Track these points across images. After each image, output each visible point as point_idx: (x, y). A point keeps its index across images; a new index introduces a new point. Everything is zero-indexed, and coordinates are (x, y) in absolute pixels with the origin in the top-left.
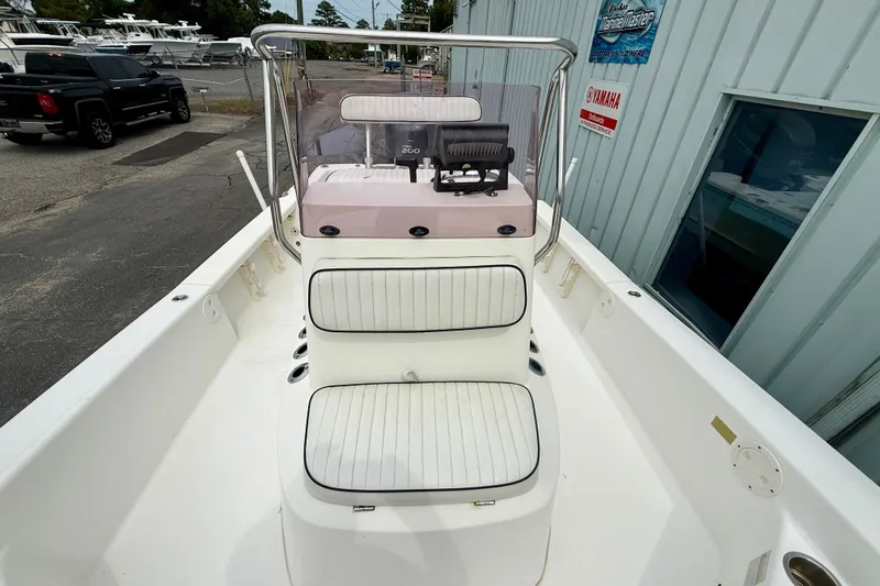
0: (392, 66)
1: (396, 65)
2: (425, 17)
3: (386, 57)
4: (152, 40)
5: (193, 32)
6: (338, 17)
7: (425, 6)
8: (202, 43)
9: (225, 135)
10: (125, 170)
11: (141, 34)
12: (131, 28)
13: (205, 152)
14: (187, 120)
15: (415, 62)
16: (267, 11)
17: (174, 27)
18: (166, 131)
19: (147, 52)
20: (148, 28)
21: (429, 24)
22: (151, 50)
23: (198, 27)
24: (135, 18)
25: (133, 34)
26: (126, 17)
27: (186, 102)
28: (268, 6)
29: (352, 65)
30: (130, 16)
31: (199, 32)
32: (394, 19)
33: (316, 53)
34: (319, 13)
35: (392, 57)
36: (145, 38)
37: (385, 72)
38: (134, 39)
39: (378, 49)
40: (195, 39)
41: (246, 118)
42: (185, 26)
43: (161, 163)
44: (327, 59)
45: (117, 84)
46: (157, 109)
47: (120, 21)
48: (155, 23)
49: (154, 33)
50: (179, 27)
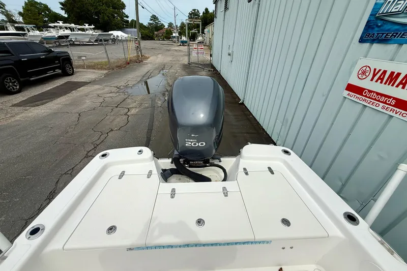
0: (183, 43)
1: (186, 42)
2: (199, 20)
3: (181, 38)
4: (71, 33)
5: (91, 29)
6: (160, 21)
7: (199, 16)
8: (94, 33)
9: (90, 82)
10: (17, 109)
11: (65, 30)
12: (61, 28)
13: (74, 94)
14: (72, 74)
15: (194, 40)
16: (127, 19)
17: (82, 27)
18: (56, 81)
19: (68, 38)
20: (69, 28)
21: (201, 23)
22: (70, 37)
23: (93, 27)
24: (63, 23)
25: (62, 30)
26: (59, 23)
27: (71, 64)
28: (127, 17)
29: (166, 42)
30: (61, 22)
31: (94, 29)
32: (185, 22)
33: (149, 37)
34: (152, 20)
35: (184, 38)
36: (68, 32)
37: (180, 45)
38: (62, 32)
39: (177, 35)
40: (91, 32)
41: (105, 72)
42: (87, 26)
43: (42, 104)
44: (154, 40)
45: (25, 57)
46: (54, 69)
47: (56, 24)
48: (73, 25)
49: (72, 29)
50: (84, 27)
